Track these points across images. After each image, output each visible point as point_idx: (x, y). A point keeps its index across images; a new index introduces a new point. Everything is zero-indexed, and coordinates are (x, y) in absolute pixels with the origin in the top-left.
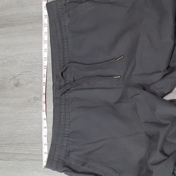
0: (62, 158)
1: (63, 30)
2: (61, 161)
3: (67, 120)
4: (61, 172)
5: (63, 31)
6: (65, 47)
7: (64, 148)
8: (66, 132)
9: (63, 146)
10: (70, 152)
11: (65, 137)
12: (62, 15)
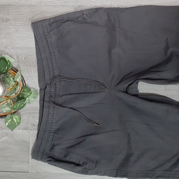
0: (47, 151)
1: (50, 45)
2: (46, 153)
3: (54, 120)
4: (45, 162)
5: (49, 47)
6: (53, 60)
7: (50, 142)
8: (53, 129)
9: (49, 141)
10: (55, 145)
11: (51, 133)
12: (47, 33)
